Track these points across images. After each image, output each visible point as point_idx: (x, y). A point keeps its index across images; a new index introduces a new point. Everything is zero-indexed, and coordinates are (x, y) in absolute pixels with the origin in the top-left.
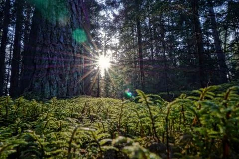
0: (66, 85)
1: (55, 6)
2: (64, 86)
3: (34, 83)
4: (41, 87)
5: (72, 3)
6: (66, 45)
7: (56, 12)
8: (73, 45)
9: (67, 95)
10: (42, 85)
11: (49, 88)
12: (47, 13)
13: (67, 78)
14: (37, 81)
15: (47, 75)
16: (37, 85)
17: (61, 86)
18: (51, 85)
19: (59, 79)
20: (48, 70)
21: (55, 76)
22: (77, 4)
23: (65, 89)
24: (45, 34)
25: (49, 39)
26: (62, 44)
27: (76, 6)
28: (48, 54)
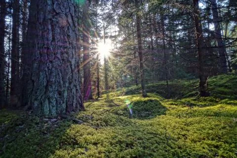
0: (65, 101)
1: (50, 19)
2: (63, 103)
3: (33, 101)
4: (40, 106)
5: (68, 14)
6: (63, 60)
7: (52, 26)
8: (70, 60)
9: (66, 111)
10: (41, 104)
11: (48, 106)
12: (43, 27)
13: (66, 94)
14: (36, 99)
15: (45, 93)
16: (36, 104)
17: (60, 103)
18: (50, 102)
19: (58, 96)
20: (46, 87)
21: (54, 94)
22: (73, 15)
23: (64, 106)
24: (41, 50)
25: (46, 55)
26: (59, 59)
27: (72, 17)
28: (45, 71)
